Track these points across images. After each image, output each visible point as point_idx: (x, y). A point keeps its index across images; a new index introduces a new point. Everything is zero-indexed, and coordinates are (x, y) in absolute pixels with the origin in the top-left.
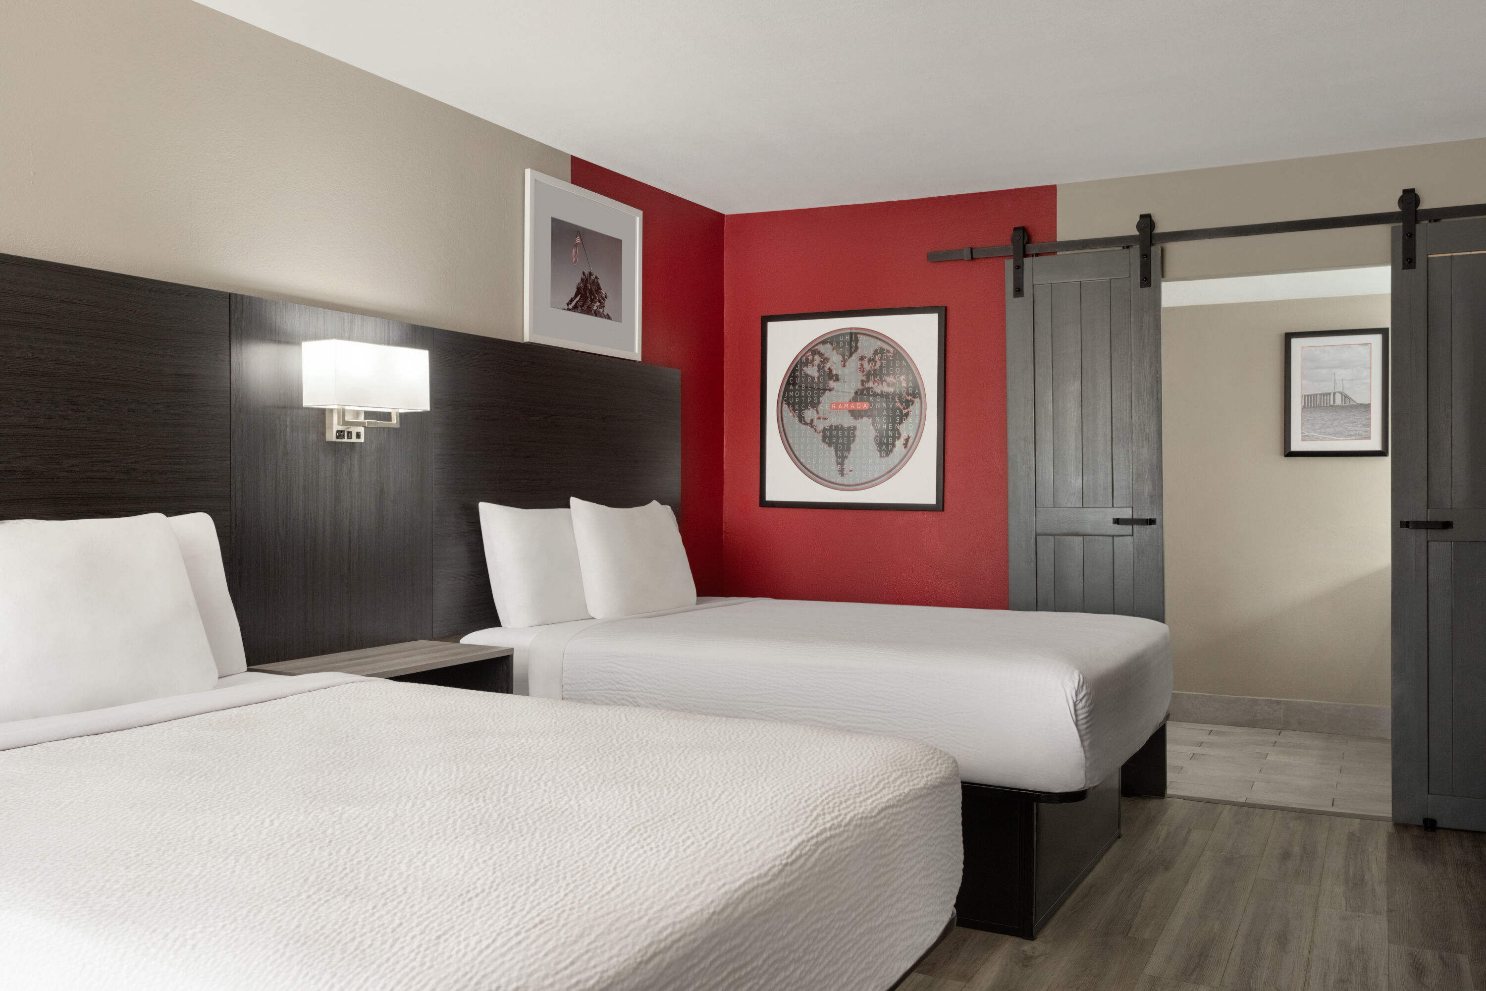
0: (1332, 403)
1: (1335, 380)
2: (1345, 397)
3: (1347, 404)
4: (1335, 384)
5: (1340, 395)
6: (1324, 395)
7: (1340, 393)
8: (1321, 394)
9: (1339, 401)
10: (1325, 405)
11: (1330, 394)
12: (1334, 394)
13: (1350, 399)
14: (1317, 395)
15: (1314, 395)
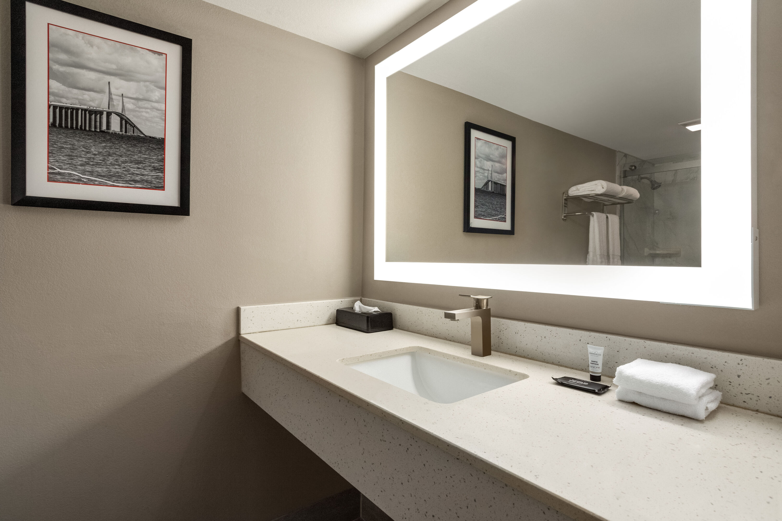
0: (104, 127)
1: (110, 93)
2: (126, 122)
3: (130, 133)
4: (110, 99)
5: (119, 118)
6: (91, 112)
7: (117, 114)
8: (86, 110)
9: (115, 126)
10: (93, 130)
11: (101, 113)
12: (109, 114)
13: (134, 126)
14: (77, 109)
15: (73, 109)
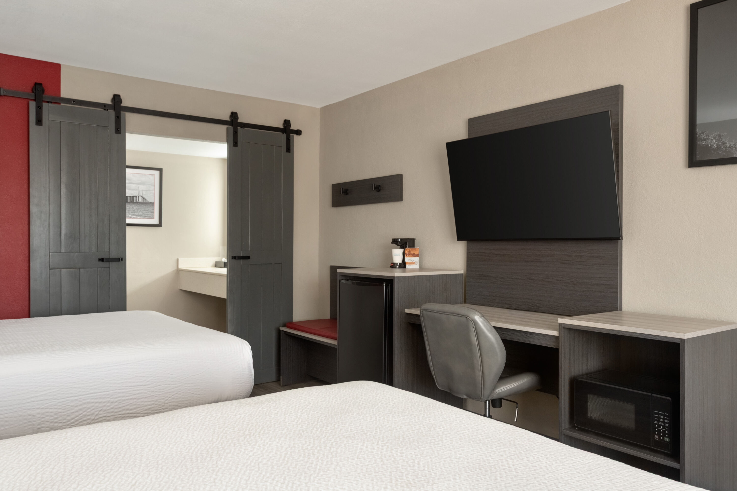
0: (137, 201)
1: (139, 190)
2: (143, 198)
3: (144, 202)
4: (139, 192)
5: (141, 197)
6: (134, 197)
7: (141, 196)
8: (132, 196)
9: (140, 200)
10: (134, 202)
11: (136, 196)
12: (139, 196)
13: (145, 199)
14: (130, 196)
15: (129, 196)
